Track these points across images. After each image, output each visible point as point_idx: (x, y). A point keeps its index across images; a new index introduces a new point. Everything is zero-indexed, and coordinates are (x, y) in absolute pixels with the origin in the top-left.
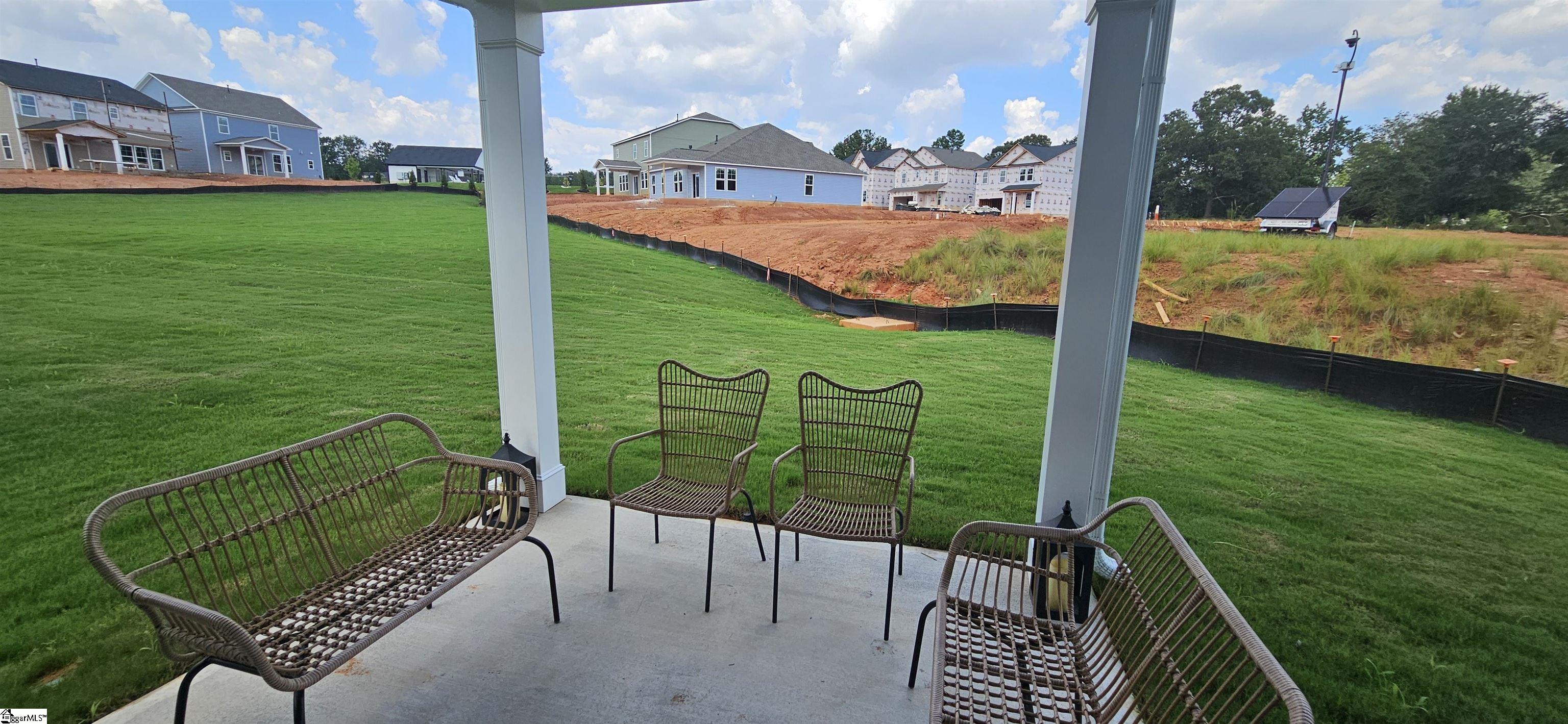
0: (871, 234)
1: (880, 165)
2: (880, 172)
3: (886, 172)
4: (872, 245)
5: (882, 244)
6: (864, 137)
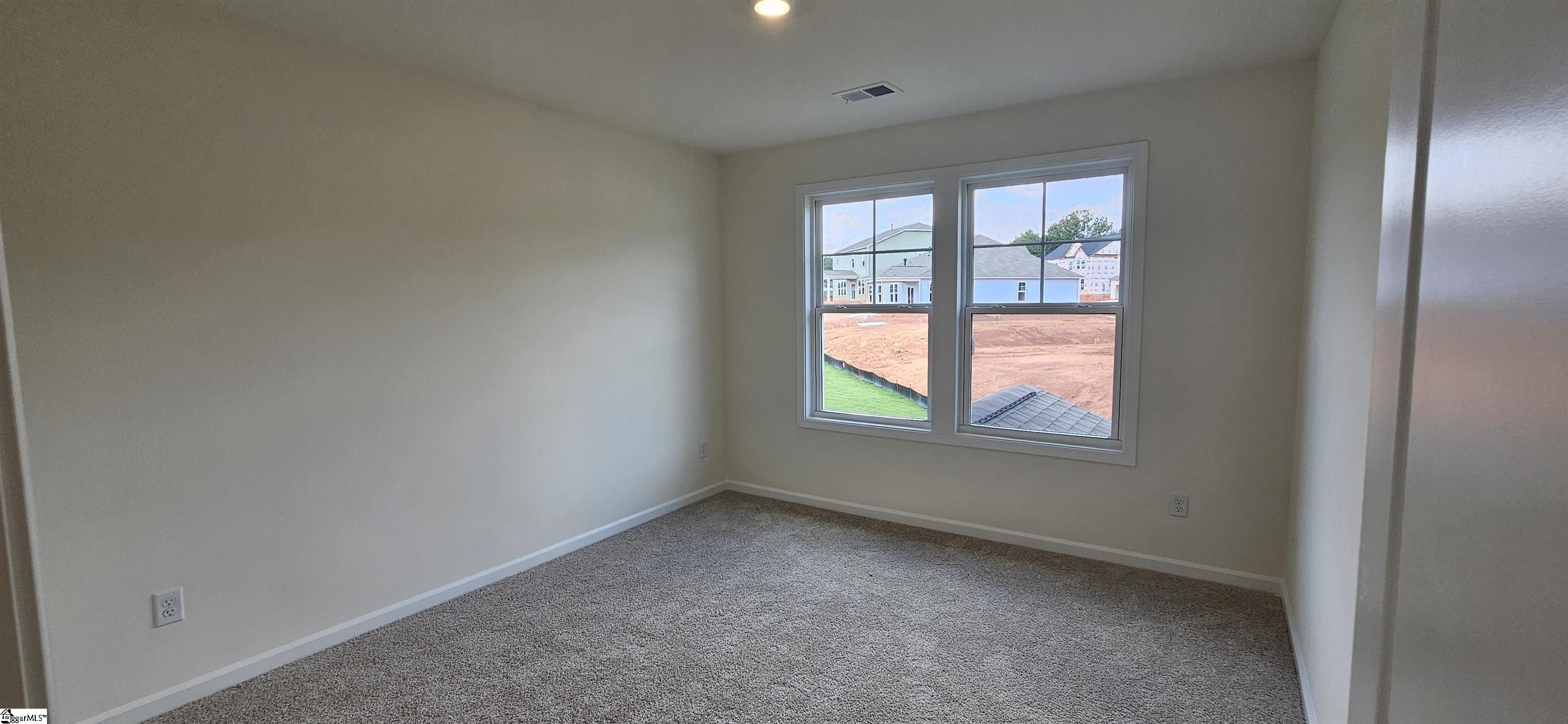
0: (1085, 386)
1: (1100, 252)
2: (1100, 259)
3: (1107, 259)
4: (1084, 401)
5: (1095, 400)
6: (1081, 218)
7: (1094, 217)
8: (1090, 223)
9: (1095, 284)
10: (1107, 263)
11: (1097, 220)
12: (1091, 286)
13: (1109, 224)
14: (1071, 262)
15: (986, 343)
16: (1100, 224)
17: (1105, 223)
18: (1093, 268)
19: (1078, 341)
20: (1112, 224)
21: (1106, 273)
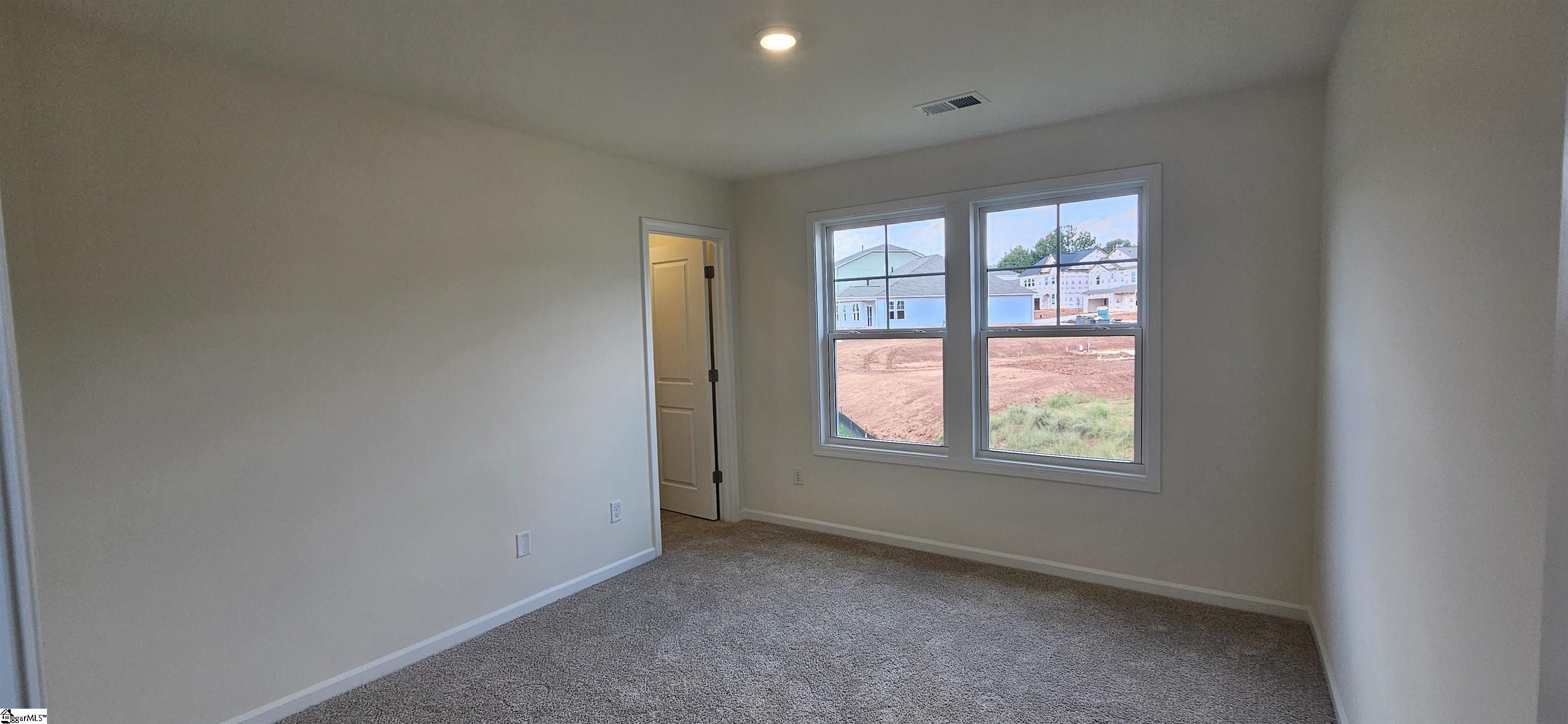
6: (1066, 235)
7: (1078, 232)
8: (1074, 239)
9: (1070, 299)
10: (1081, 278)
11: (1081, 235)
12: (1066, 300)
13: (1092, 239)
14: (1047, 277)
15: (916, 358)
16: (1084, 239)
17: (1088, 238)
18: (1067, 283)
19: (1004, 355)
20: (1096, 238)
21: (1080, 288)
